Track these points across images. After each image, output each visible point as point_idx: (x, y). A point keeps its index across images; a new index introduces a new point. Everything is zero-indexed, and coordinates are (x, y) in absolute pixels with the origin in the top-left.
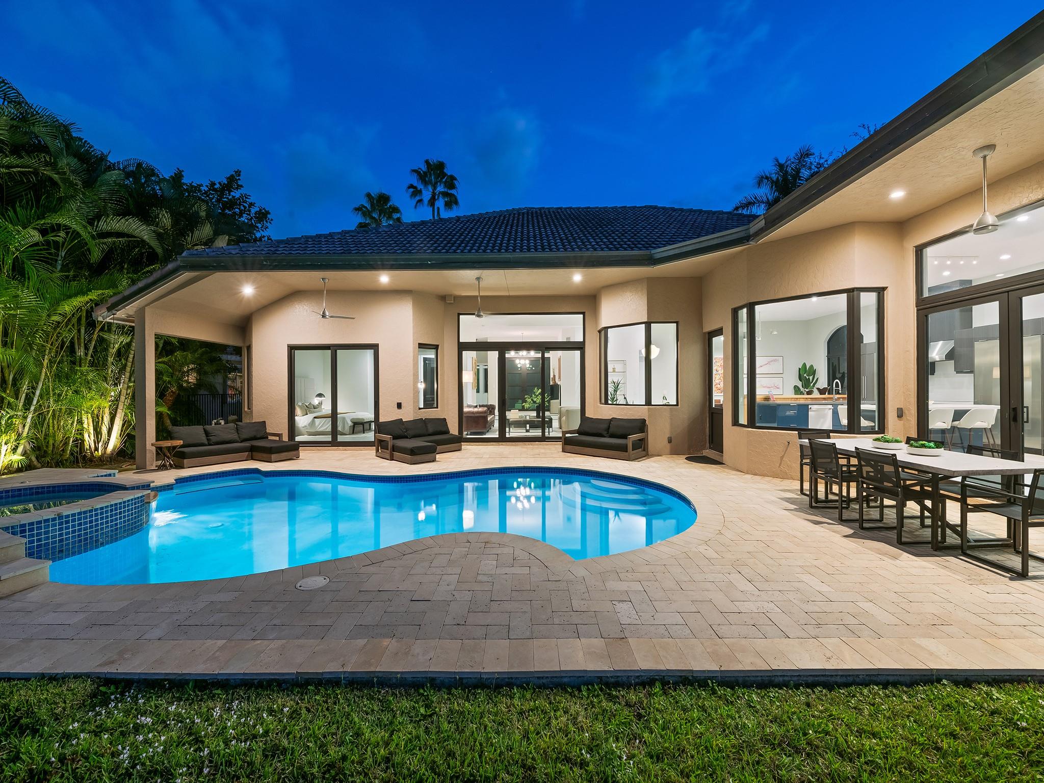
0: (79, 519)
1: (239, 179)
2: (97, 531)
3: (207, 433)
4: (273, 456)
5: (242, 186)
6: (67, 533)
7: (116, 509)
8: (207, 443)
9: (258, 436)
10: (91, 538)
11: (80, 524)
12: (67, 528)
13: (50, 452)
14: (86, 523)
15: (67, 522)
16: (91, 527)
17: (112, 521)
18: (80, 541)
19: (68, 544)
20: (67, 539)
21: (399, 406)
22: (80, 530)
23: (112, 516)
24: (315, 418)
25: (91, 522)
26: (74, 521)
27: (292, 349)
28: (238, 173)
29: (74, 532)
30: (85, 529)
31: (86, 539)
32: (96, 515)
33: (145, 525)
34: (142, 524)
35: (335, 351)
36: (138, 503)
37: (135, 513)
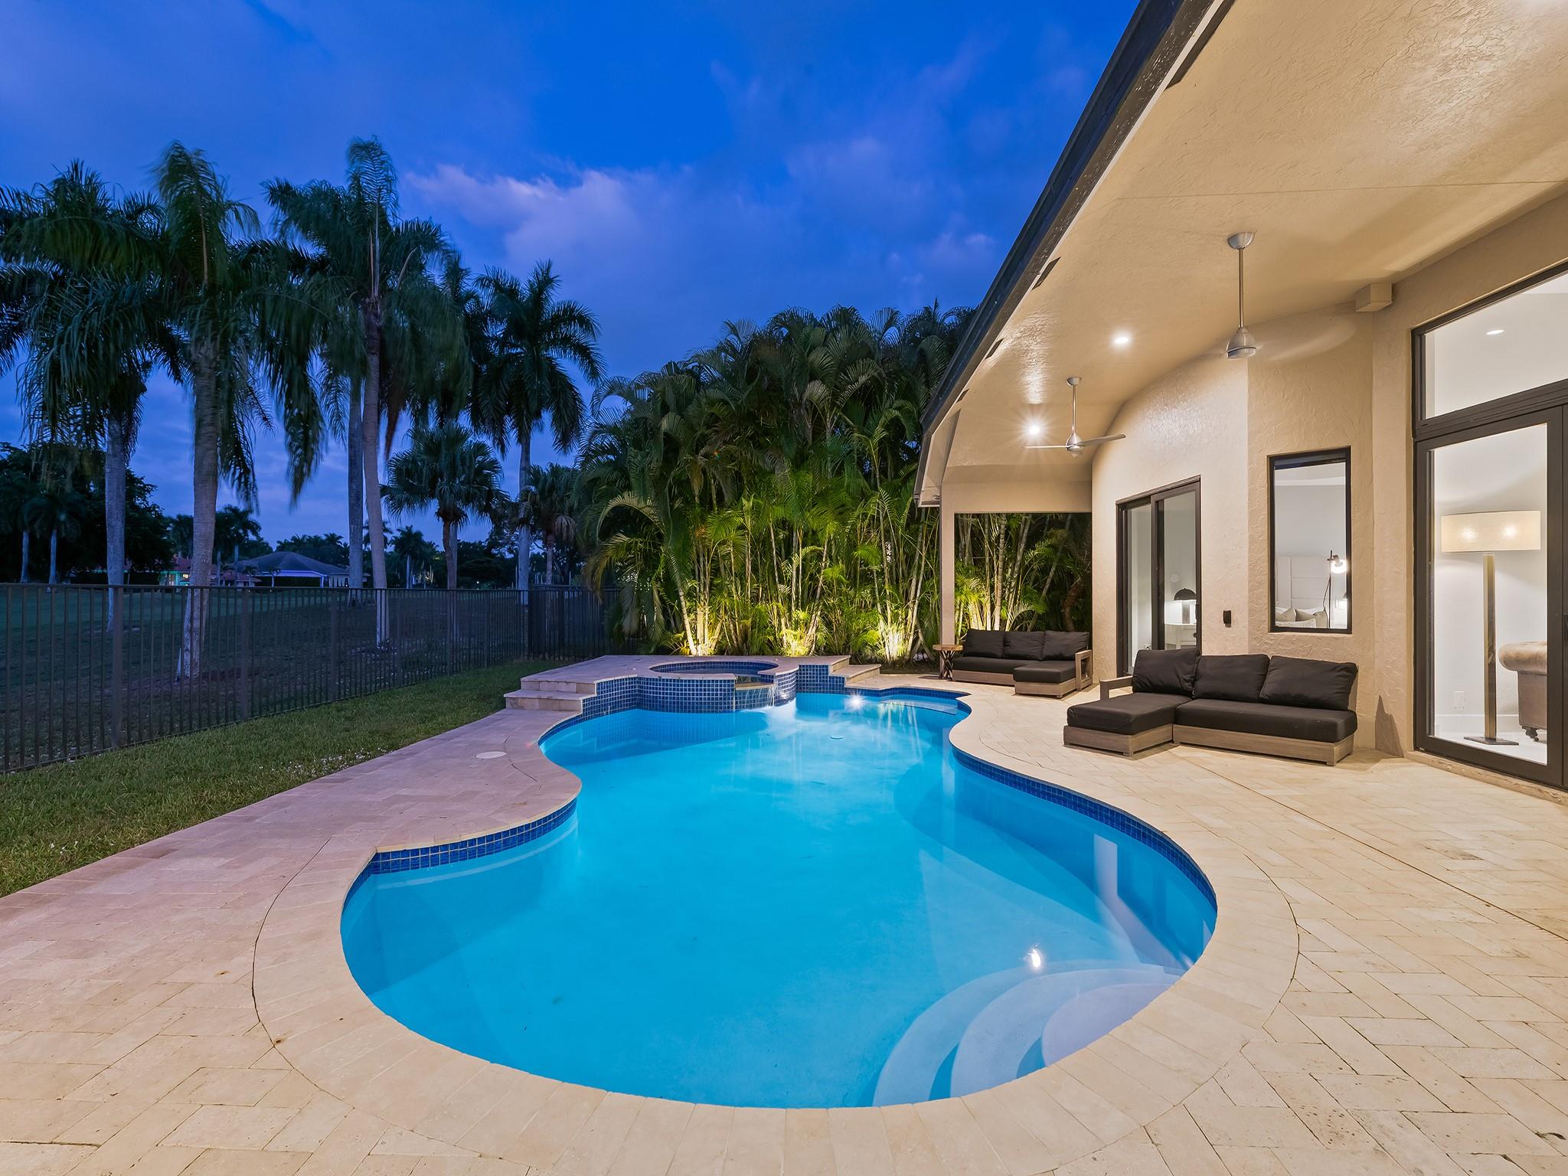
0: (674, 685)
2: (685, 699)
3: (1005, 642)
6: (667, 694)
8: (1000, 653)
10: (681, 704)
11: (674, 689)
12: (667, 689)
14: (678, 690)
15: (667, 685)
16: (682, 694)
21: (1228, 618)
22: (674, 694)
23: (697, 690)
26: (670, 685)
27: (1122, 507)
29: (671, 694)
30: (677, 695)
31: (678, 703)
32: (685, 685)
33: (734, 710)
34: (729, 707)
35: (1159, 504)
36: (725, 686)
37: (721, 694)
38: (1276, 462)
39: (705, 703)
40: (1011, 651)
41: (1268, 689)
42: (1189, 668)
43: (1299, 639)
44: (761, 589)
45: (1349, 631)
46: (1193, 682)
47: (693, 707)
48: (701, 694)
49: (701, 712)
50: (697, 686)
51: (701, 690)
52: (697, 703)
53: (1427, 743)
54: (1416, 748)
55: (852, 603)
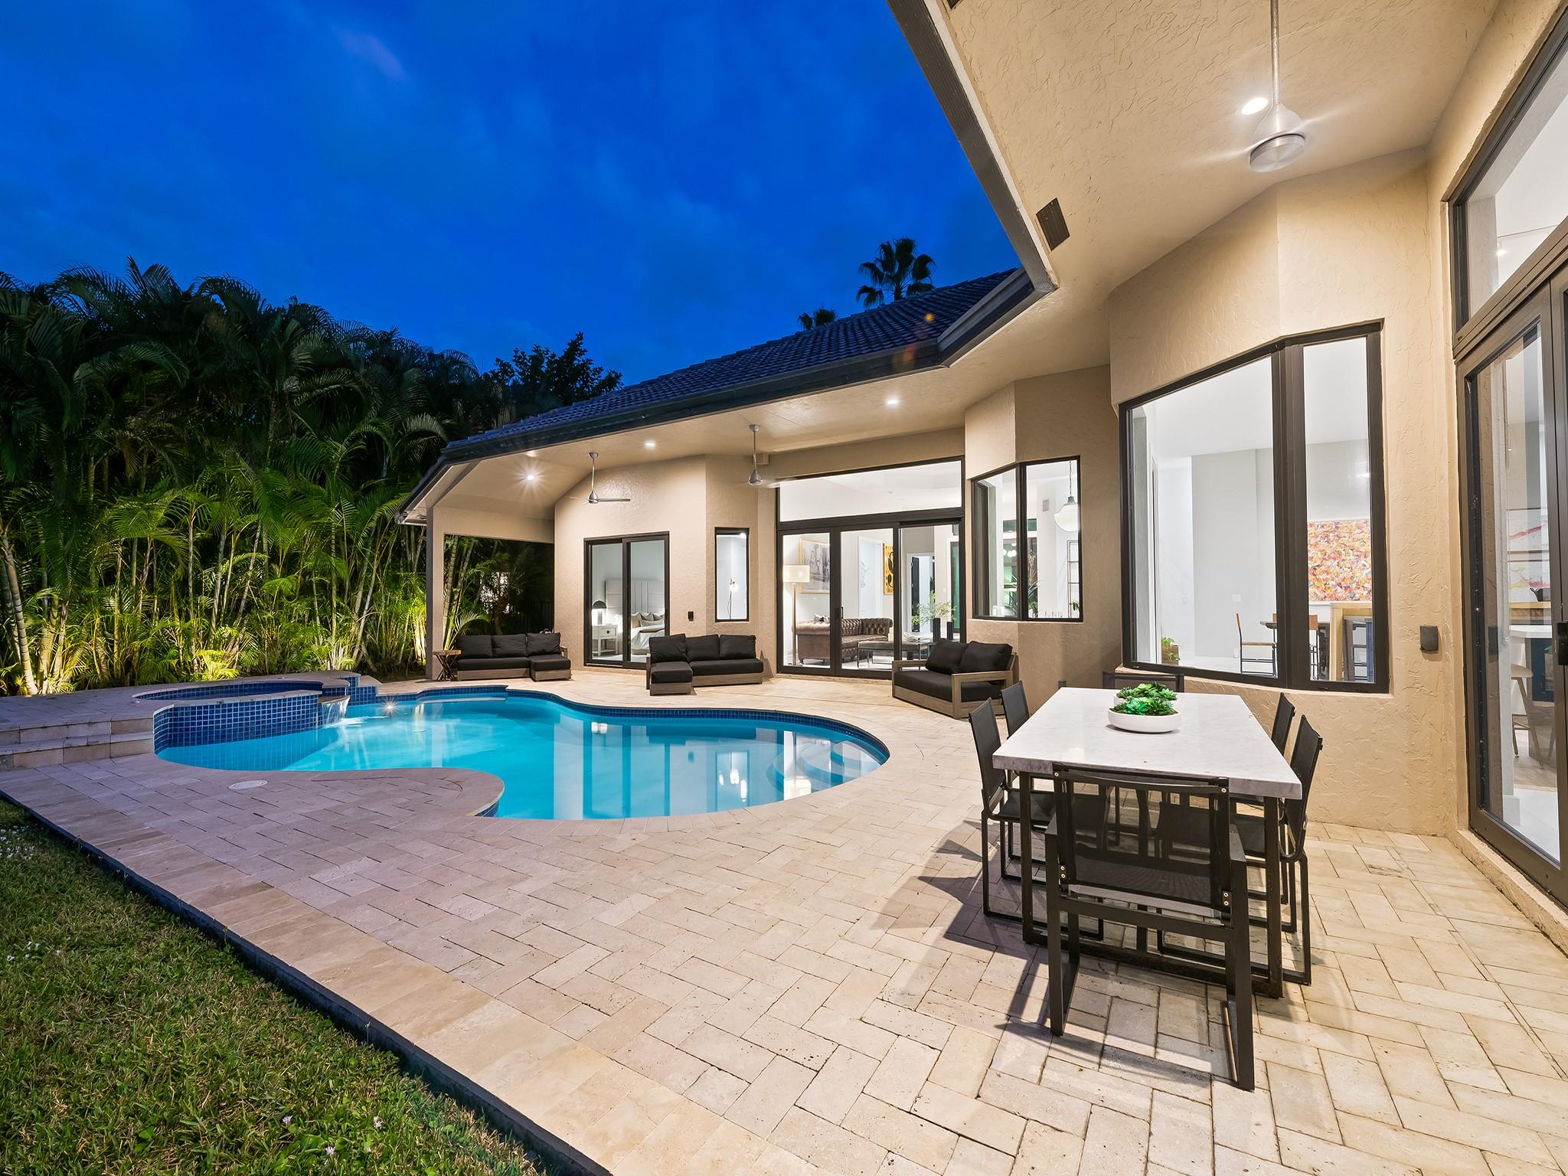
0: (241, 709)
1: (582, 343)
2: (258, 723)
3: (494, 645)
4: (538, 674)
5: (585, 351)
6: (230, 721)
7: (280, 705)
8: (491, 654)
9: (548, 651)
10: (252, 729)
11: (241, 714)
12: (230, 716)
13: (383, 657)
14: (247, 714)
15: (230, 711)
16: (252, 718)
17: (274, 716)
18: (241, 730)
19: (229, 731)
20: (229, 726)
21: (691, 616)
22: (241, 720)
23: (274, 711)
24: (640, 632)
25: (253, 713)
26: (236, 710)
27: (589, 543)
28: (580, 337)
29: (236, 720)
30: (247, 719)
31: (247, 729)
32: (258, 708)
33: (317, 727)
34: (311, 725)
35: (629, 545)
36: (308, 702)
37: (303, 712)
38: (719, 531)
39: (285, 724)
40: (498, 651)
41: (724, 652)
42: (683, 645)
43: (729, 625)
44: (156, 601)
45: (747, 620)
46: (686, 652)
47: (269, 731)
48: (279, 715)
49: (279, 734)
50: (274, 706)
51: (279, 710)
52: (274, 726)
53: (782, 669)
54: (778, 672)
55: (290, 618)
